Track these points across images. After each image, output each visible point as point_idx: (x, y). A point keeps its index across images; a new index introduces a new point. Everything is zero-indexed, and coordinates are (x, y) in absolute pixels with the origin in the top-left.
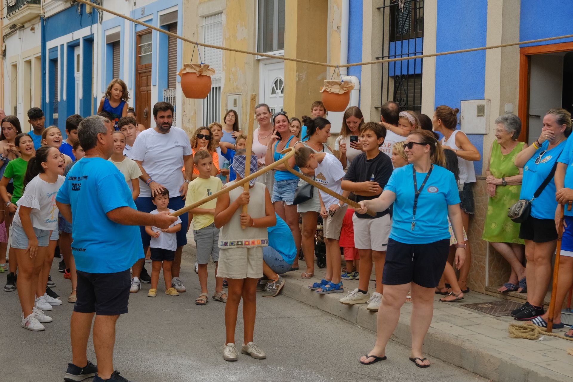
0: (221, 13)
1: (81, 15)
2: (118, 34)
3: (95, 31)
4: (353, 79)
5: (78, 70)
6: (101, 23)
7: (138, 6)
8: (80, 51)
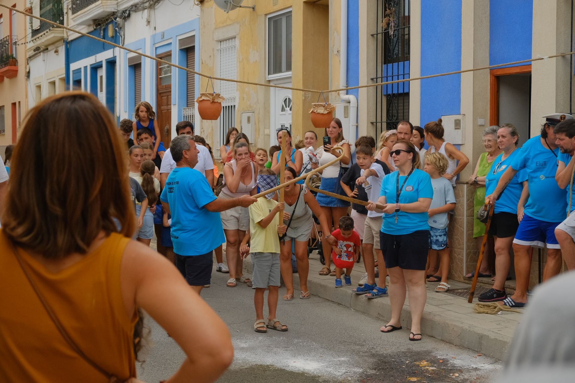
0: (235, 38)
1: (104, 38)
2: (139, 57)
3: (117, 54)
4: (351, 97)
6: (123, 46)
7: (159, 30)
8: (103, 73)
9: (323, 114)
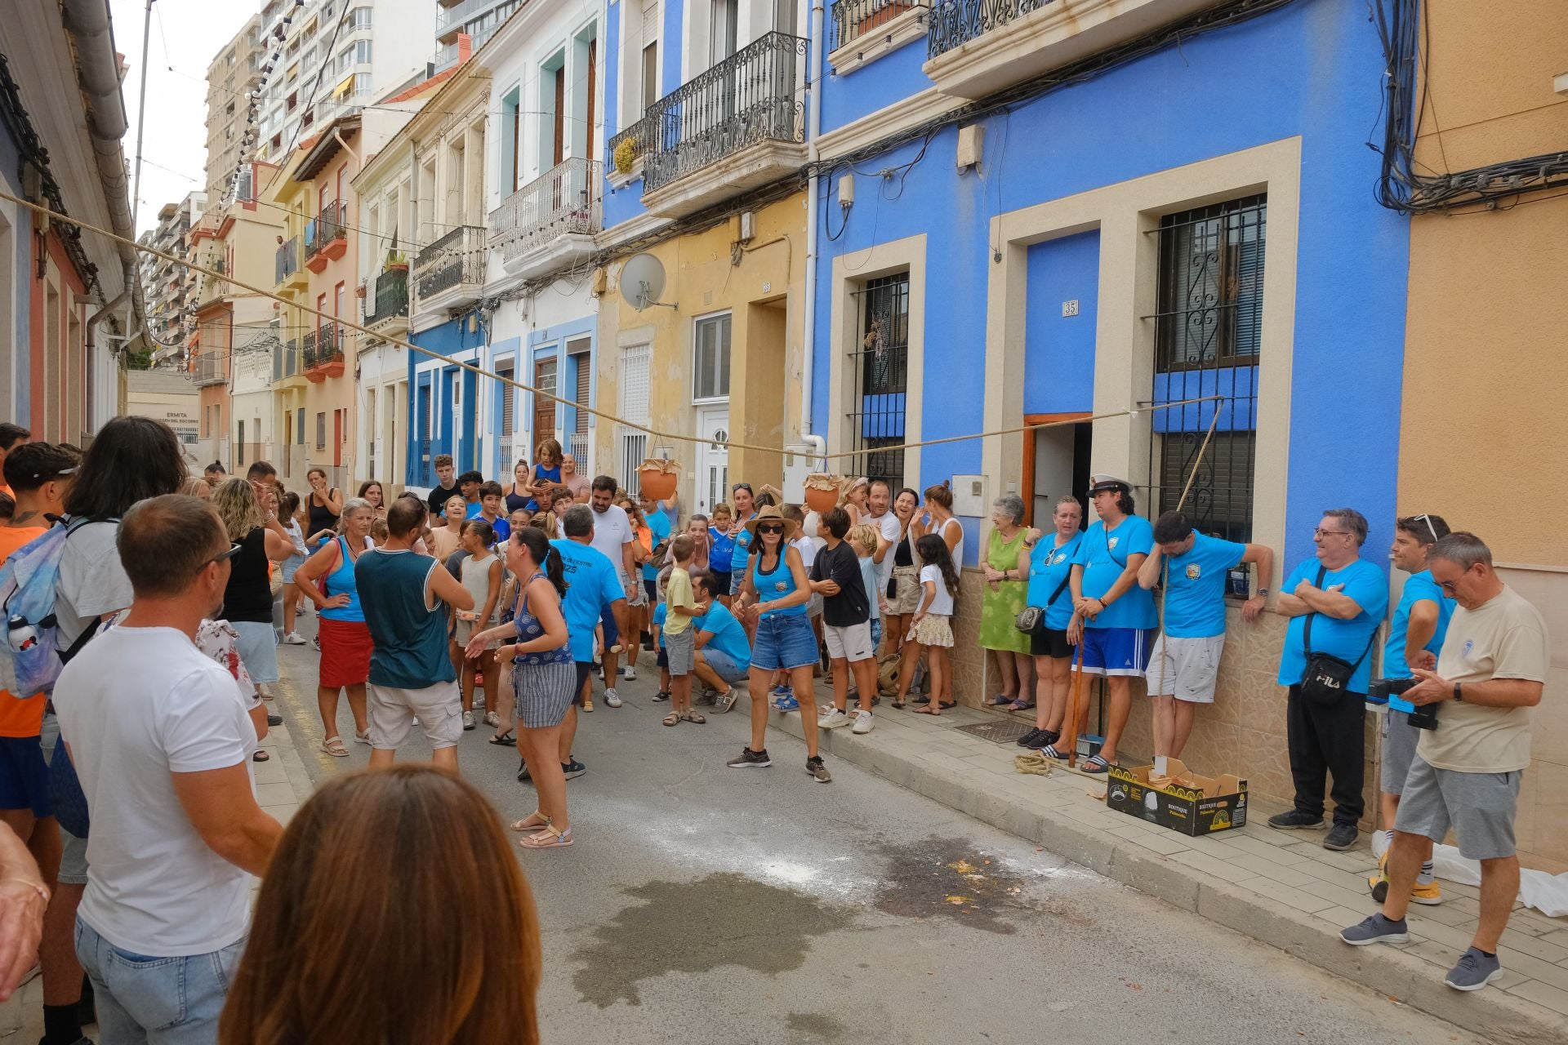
0: (648, 344)
1: (463, 333)
2: (511, 361)
3: (480, 355)
4: (818, 439)
5: (457, 402)
6: (489, 345)
7: (539, 328)
8: (460, 378)
9: (825, 491)
